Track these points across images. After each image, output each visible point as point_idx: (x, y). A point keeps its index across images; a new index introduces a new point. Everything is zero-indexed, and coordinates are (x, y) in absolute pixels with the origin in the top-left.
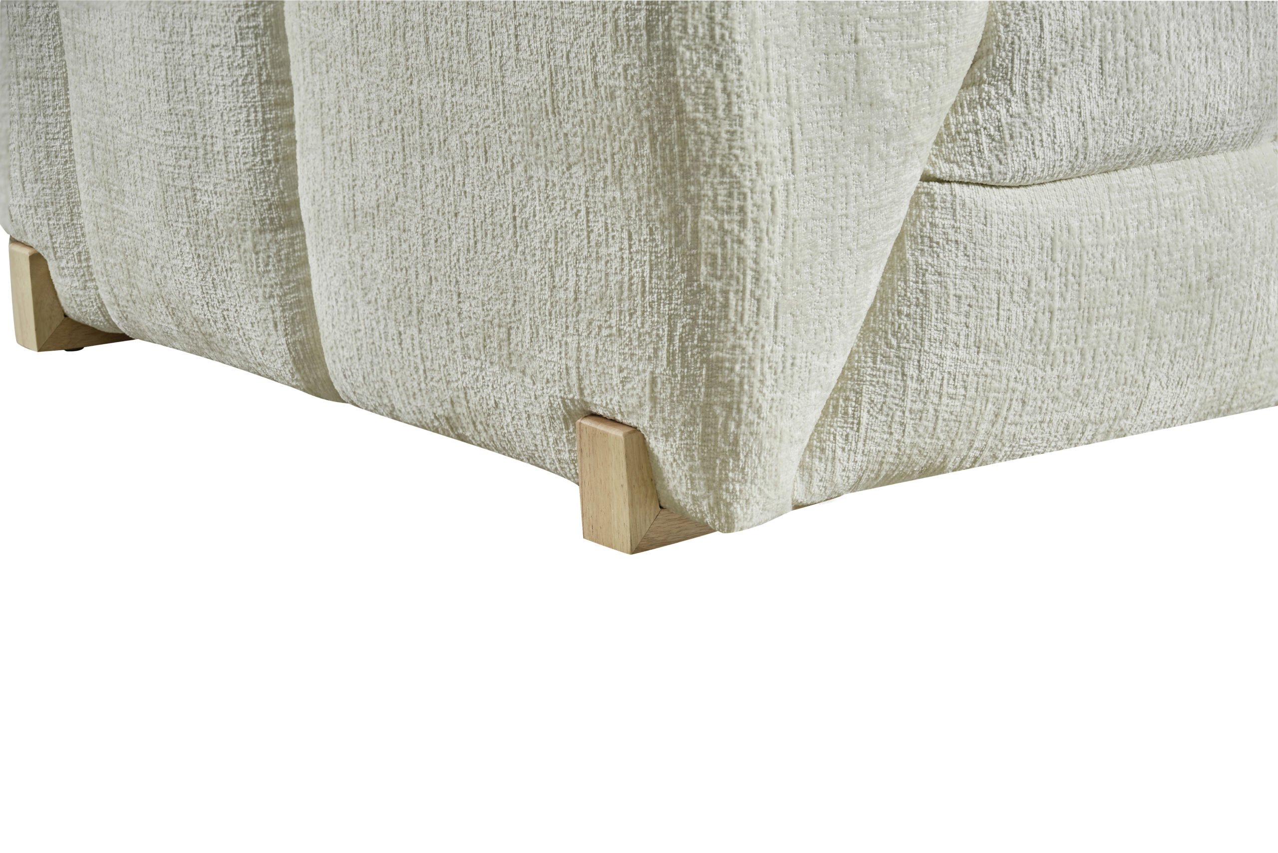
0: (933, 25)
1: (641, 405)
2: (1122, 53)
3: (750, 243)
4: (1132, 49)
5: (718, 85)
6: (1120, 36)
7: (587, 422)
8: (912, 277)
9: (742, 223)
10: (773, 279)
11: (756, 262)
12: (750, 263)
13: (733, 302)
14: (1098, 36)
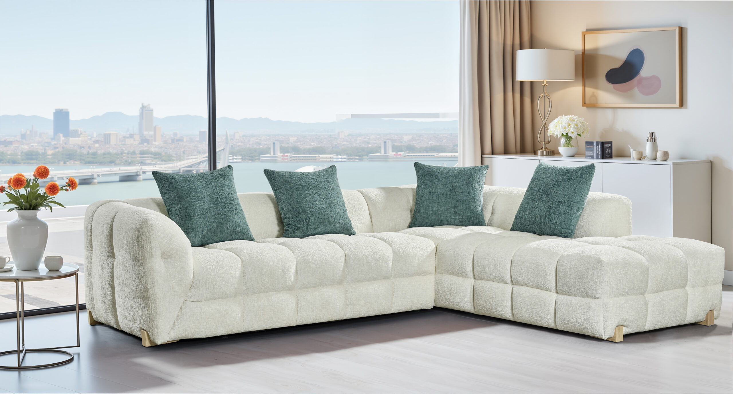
0: (183, 282)
1: (147, 328)
2: (211, 285)
3: (158, 308)
4: (213, 285)
5: (153, 289)
6: (211, 283)
7: (142, 330)
8: (182, 313)
9: (157, 305)
10: (161, 312)
11: (159, 310)
12: (158, 310)
13: (156, 315)
14: (208, 283)
